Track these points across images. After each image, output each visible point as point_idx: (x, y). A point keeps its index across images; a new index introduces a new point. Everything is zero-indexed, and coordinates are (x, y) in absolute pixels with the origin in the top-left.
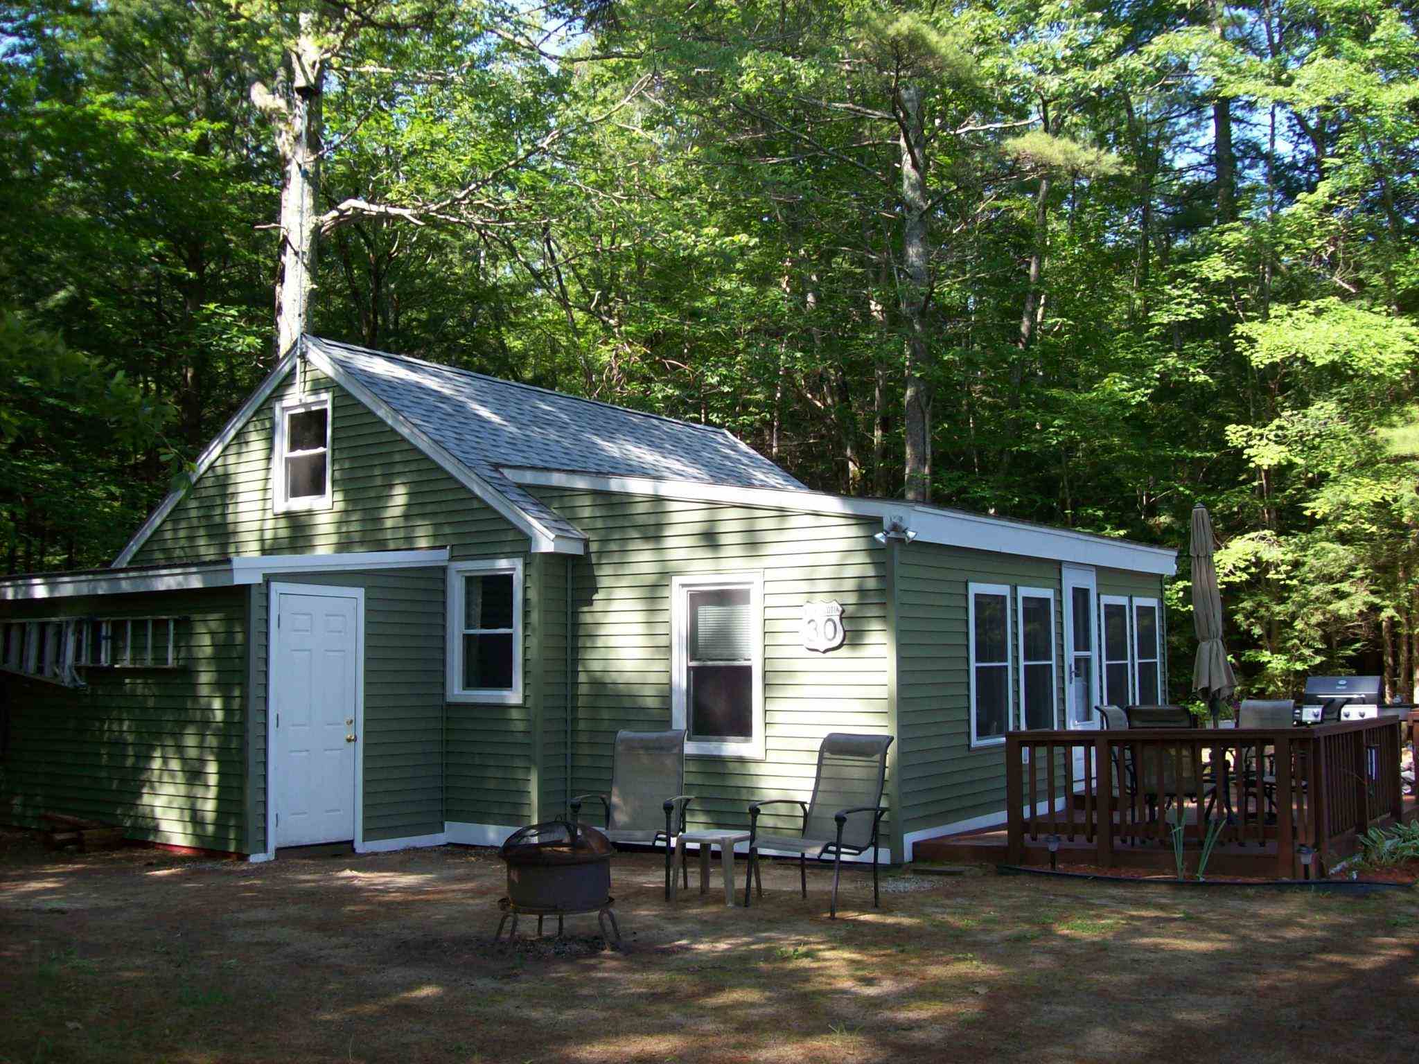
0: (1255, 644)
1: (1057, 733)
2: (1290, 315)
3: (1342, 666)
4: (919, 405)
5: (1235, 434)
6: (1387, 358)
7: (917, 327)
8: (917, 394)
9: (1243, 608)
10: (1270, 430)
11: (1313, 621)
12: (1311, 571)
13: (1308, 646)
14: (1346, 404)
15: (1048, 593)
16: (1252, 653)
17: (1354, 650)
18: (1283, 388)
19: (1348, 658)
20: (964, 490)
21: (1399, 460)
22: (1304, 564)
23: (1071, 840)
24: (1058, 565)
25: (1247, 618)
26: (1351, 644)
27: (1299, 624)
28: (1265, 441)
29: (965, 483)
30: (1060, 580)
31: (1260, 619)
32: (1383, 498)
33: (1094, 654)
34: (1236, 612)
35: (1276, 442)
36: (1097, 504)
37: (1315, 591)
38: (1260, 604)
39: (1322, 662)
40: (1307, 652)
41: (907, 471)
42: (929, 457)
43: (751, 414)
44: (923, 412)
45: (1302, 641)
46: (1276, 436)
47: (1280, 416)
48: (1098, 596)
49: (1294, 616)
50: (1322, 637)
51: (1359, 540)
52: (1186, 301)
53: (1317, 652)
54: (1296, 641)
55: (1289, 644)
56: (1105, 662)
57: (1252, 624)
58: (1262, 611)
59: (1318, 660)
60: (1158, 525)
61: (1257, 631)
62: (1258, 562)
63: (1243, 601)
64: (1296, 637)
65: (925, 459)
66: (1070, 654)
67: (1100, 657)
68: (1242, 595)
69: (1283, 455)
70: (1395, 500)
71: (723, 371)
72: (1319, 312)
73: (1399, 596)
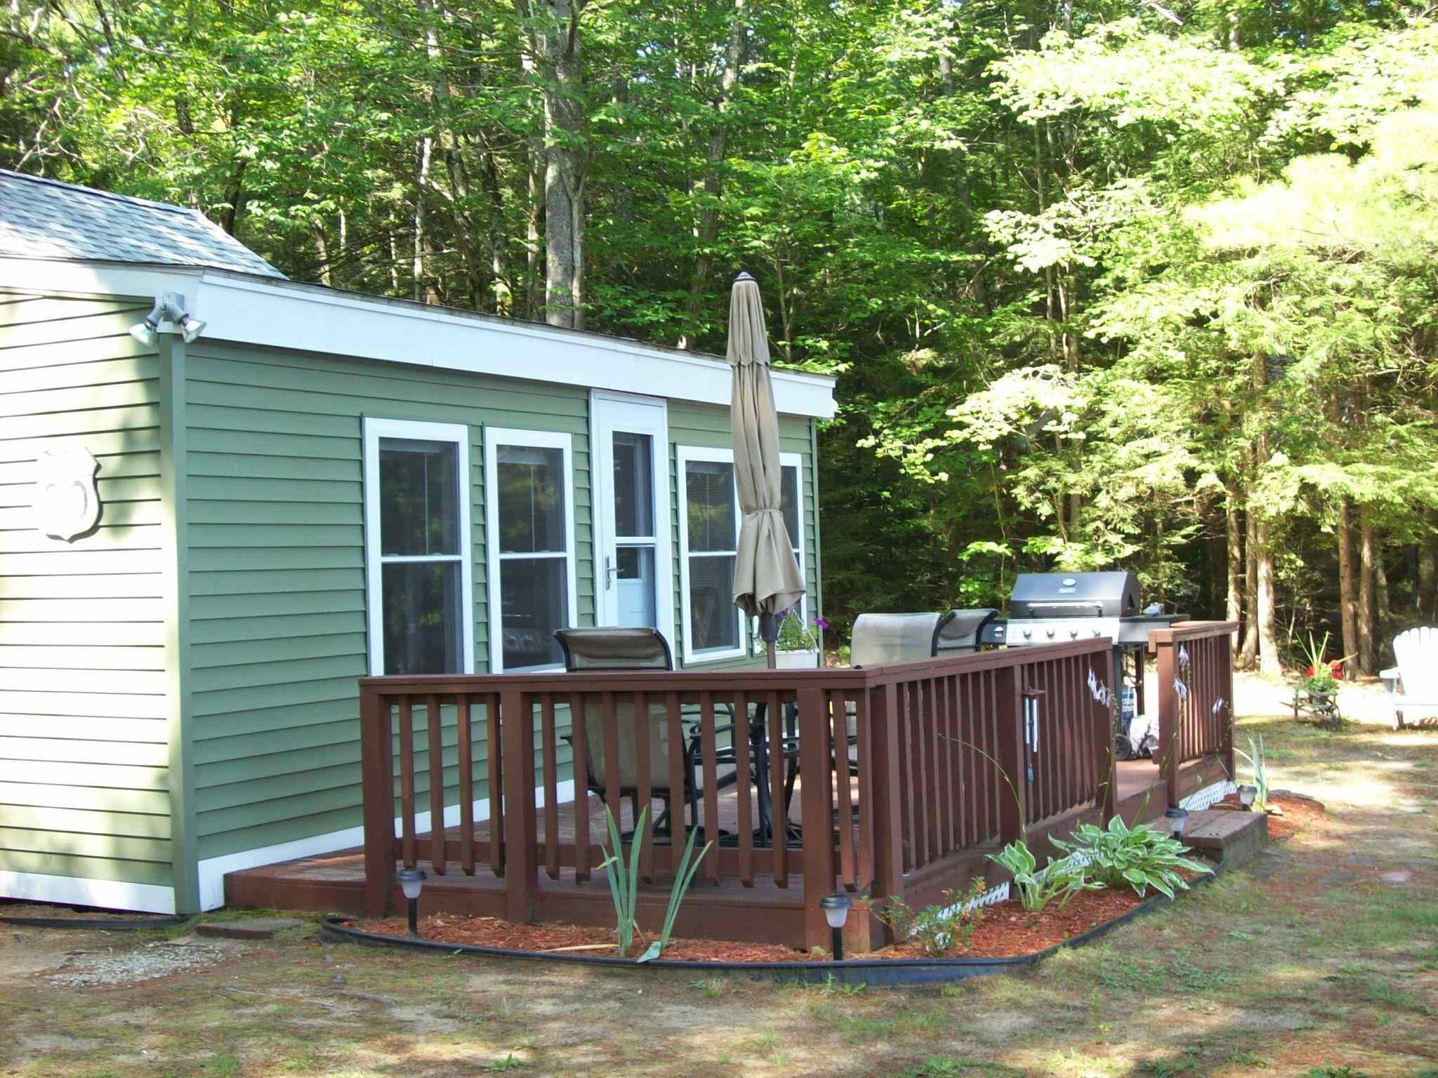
0: (1044, 529)
1: (470, 681)
2: (1070, 46)
3: (1168, 558)
4: (565, 191)
5: (996, 223)
6: (1204, 107)
7: (561, 76)
8: (560, 174)
9: (1025, 478)
10: (1048, 218)
11: (1122, 495)
12: (1115, 424)
13: (1116, 530)
14: (1163, 183)
15: (561, 440)
16: (1039, 541)
17: (1184, 537)
18: (1081, 163)
19: (1177, 549)
20: (627, 312)
21: (1223, 257)
22: (1103, 414)
23: (470, 872)
24: (583, 393)
25: (1031, 490)
26: (1180, 529)
27: (1102, 500)
28: (1040, 233)
29: (629, 302)
30: (588, 421)
31: (1049, 494)
32: (1196, 311)
33: (662, 540)
34: (1015, 484)
35: (1056, 235)
36: (819, 331)
37: (1122, 454)
38: (1049, 473)
39: (1136, 554)
40: (1115, 539)
41: (549, 285)
42: (578, 264)
43: (308, 202)
44: (570, 201)
45: (1107, 523)
46: (1057, 226)
47: (1065, 198)
48: (673, 446)
49: (1096, 490)
50: (1134, 518)
51: (1172, 376)
52: (931, 32)
53: (1128, 538)
54: (1100, 524)
55: (1089, 529)
56: (686, 554)
57: (1038, 500)
58: (1052, 483)
59: (1129, 550)
60: (913, 364)
61: (1045, 510)
62: (1034, 411)
63: (1026, 467)
64: (1100, 517)
65: (574, 268)
66: (608, 541)
67: (677, 545)
68: (1024, 460)
69: (1063, 253)
70: (1215, 315)
71: (265, 138)
72: (1115, 41)
73: (1224, 456)
